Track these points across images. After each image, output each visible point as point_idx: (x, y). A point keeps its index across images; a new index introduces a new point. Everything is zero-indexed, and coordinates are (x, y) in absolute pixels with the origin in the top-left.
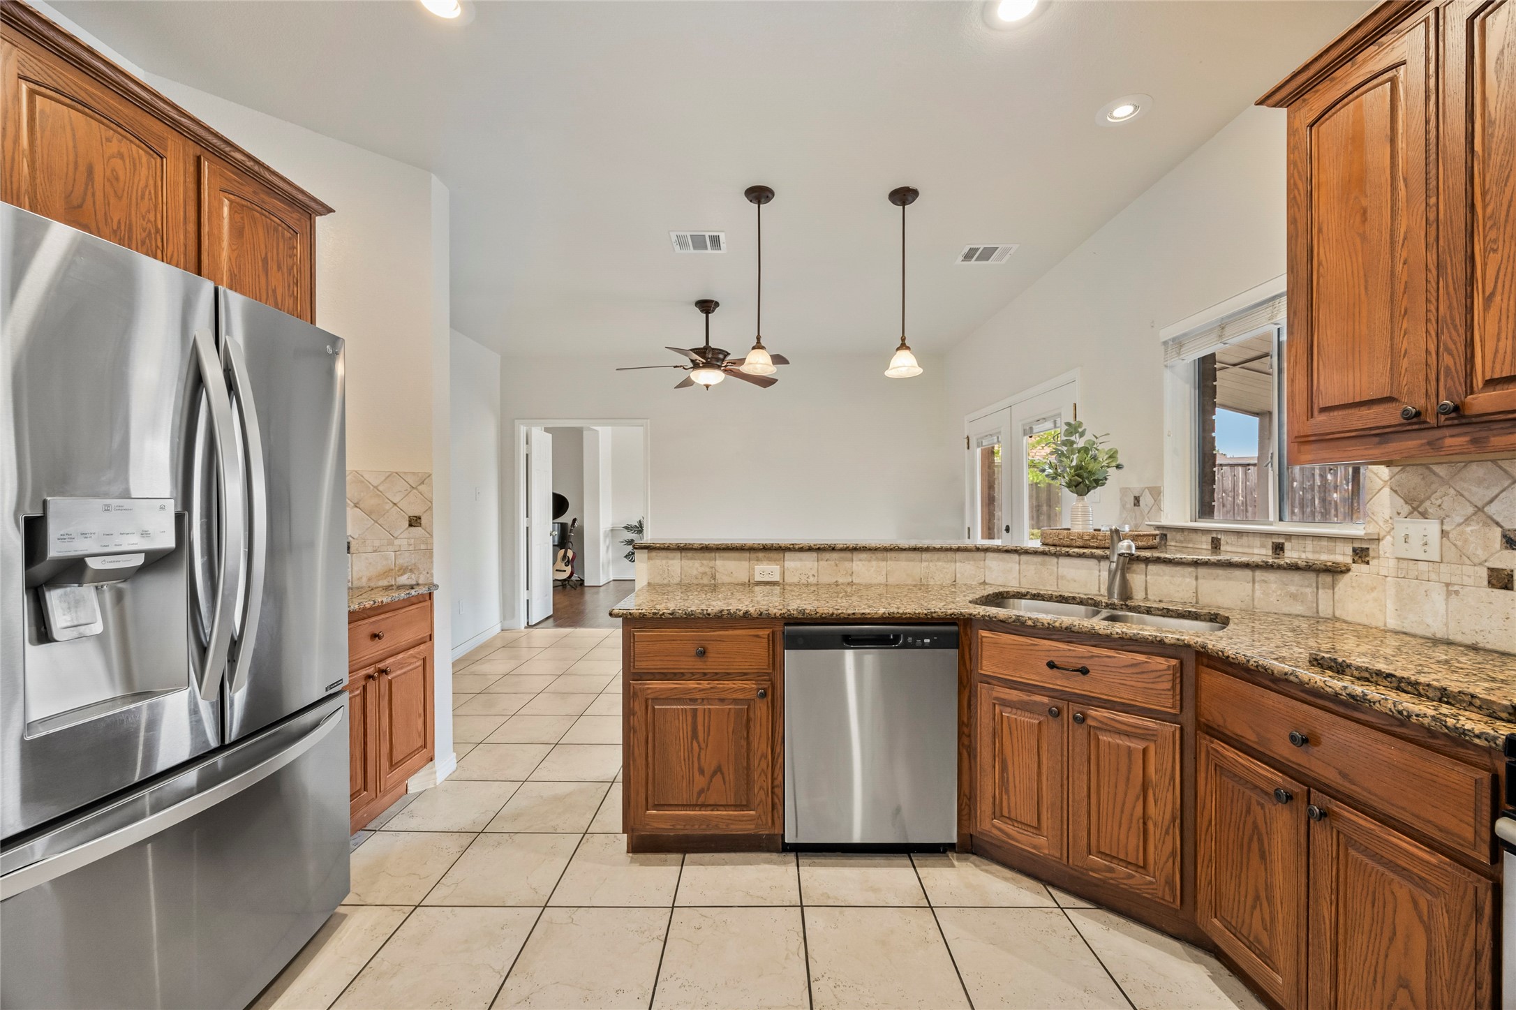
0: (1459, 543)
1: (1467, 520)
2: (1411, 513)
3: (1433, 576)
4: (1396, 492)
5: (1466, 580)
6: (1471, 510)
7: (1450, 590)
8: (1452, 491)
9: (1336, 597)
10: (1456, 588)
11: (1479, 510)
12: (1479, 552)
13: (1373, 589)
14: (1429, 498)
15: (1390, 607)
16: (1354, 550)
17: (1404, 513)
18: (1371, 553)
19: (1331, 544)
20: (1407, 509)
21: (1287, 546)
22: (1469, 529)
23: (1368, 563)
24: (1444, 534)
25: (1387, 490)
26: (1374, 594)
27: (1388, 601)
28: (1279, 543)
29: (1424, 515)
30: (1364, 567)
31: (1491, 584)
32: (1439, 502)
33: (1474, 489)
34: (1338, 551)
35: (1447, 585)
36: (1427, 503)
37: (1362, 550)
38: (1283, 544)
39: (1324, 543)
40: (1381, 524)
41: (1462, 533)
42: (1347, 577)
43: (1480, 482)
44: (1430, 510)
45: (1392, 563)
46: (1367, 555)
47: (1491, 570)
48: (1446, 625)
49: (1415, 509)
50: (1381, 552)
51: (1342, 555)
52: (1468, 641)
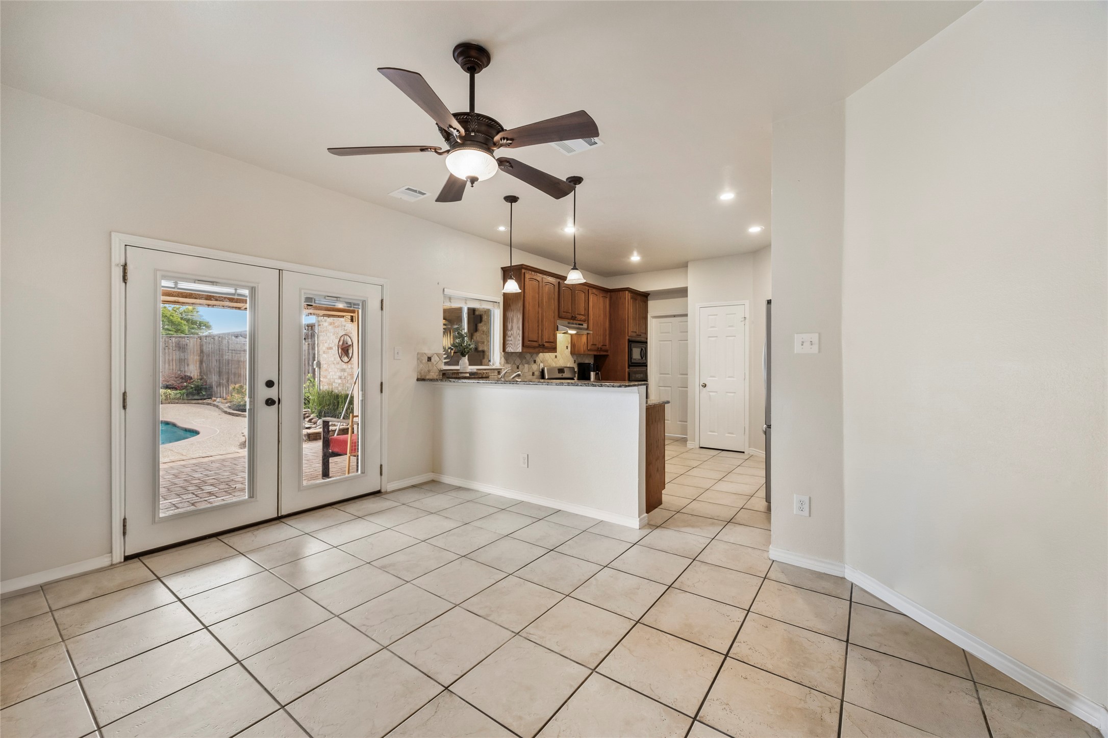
1: (513, 364)
4: (505, 358)
6: (513, 362)
14: (509, 359)
18: (501, 372)
20: (506, 362)
23: (500, 375)
24: (511, 367)
25: (503, 357)
29: (508, 363)
33: (514, 358)
37: (499, 371)
40: (502, 365)
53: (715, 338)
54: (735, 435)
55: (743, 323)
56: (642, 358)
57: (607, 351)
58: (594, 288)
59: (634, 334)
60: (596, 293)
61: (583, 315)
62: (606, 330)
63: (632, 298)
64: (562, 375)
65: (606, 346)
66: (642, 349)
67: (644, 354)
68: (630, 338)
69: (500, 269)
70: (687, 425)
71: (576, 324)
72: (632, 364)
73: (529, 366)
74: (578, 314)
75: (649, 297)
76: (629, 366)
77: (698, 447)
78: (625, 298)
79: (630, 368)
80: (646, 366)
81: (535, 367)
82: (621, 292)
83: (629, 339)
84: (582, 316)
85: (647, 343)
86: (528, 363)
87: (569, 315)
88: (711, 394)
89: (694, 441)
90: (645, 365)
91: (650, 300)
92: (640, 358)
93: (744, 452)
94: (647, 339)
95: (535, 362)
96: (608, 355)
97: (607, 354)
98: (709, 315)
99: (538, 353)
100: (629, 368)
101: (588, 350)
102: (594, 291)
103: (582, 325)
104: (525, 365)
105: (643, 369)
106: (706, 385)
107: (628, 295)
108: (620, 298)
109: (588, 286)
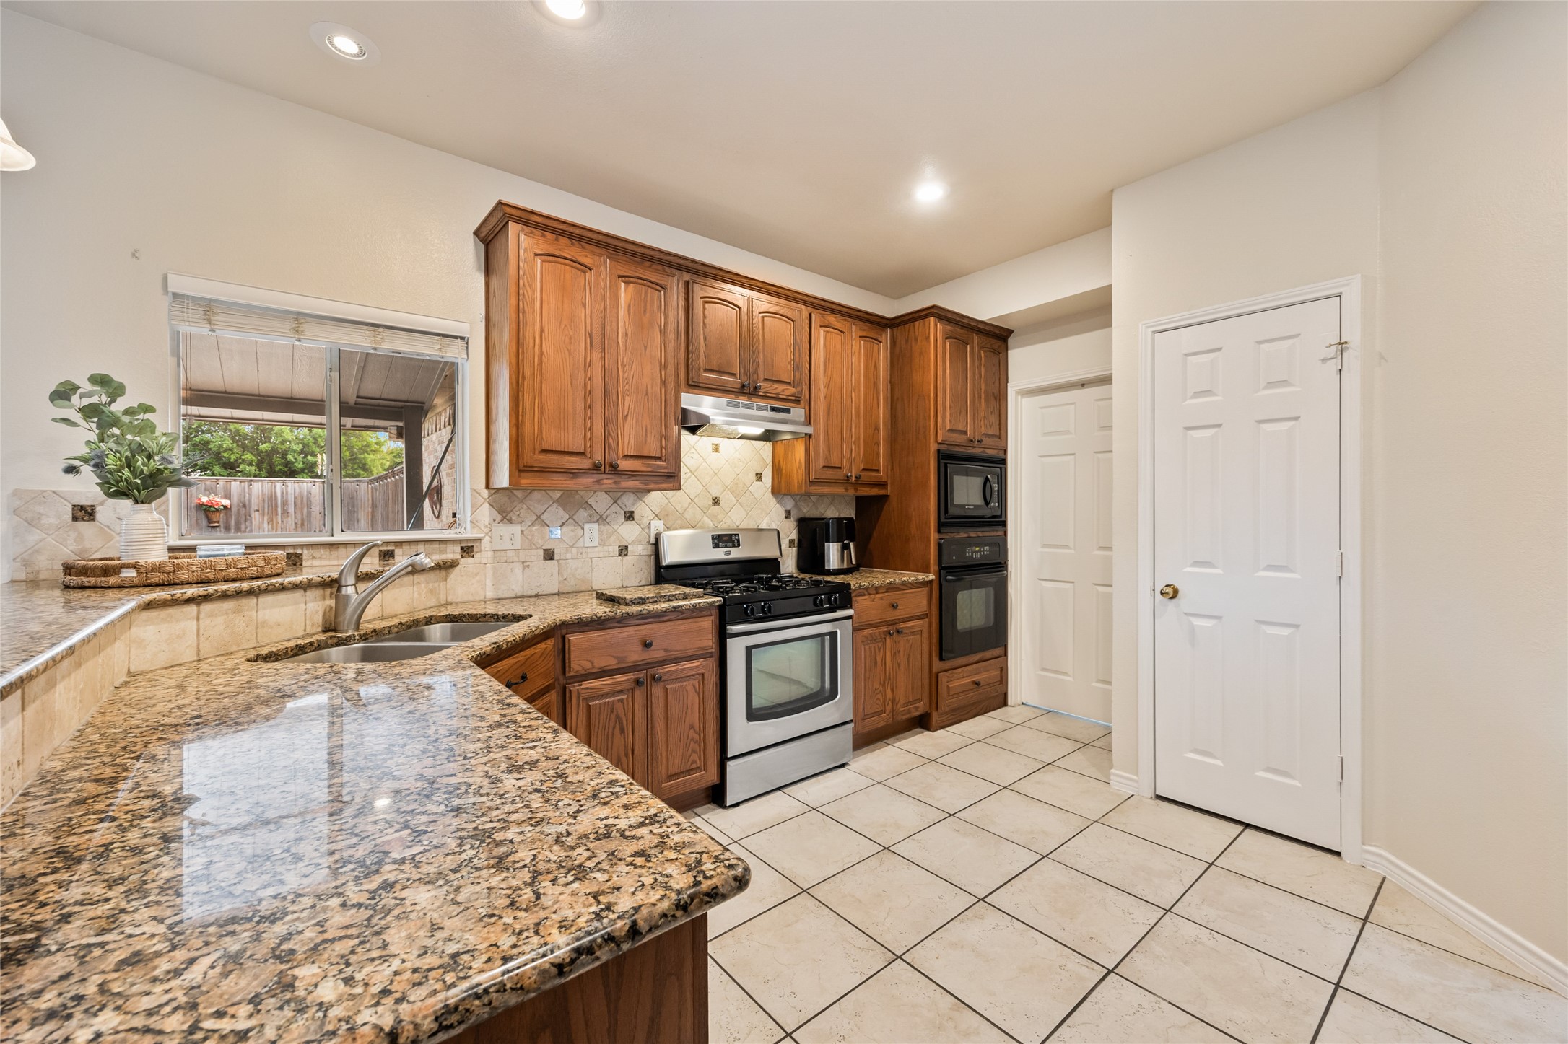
0: (530, 537)
1: (533, 524)
2: (502, 520)
3: (516, 559)
4: (492, 506)
5: (534, 558)
6: (535, 517)
7: (525, 565)
8: (525, 507)
9: (448, 586)
10: (528, 563)
11: (539, 517)
12: (540, 541)
13: (476, 575)
14: (512, 510)
15: (489, 583)
16: (462, 548)
17: (498, 520)
18: (475, 549)
19: (442, 546)
20: (500, 517)
21: (398, 552)
22: (534, 528)
23: (473, 556)
24: (522, 532)
25: (486, 505)
26: (478, 578)
27: (487, 581)
28: (389, 551)
29: (510, 521)
30: (470, 560)
31: (545, 559)
32: (518, 513)
33: (536, 505)
34: (448, 551)
35: (523, 563)
36: (512, 514)
37: (469, 548)
38: (393, 551)
39: (436, 546)
40: (482, 528)
41: (531, 531)
42: (457, 570)
43: (539, 501)
44: (514, 518)
45: (490, 554)
46: (472, 551)
47: (545, 550)
48: (523, 587)
49: (504, 517)
50: (482, 548)
51: (453, 553)
52: (533, 593)
53: (1212, 431)
54: (1296, 783)
55: (1333, 366)
56: (987, 503)
57: (883, 485)
58: (833, 311)
59: (960, 439)
60: (838, 325)
61: (789, 383)
62: (877, 429)
63: (948, 337)
64: (729, 553)
65: (878, 471)
66: (987, 479)
67: (995, 491)
68: (944, 448)
69: (472, 235)
70: (1111, 691)
71: (764, 409)
72: (950, 520)
73: (605, 528)
74: (766, 380)
75: (1010, 340)
76: (941, 526)
77: (1150, 793)
78: (928, 338)
79: (943, 530)
80: (1004, 524)
81: (629, 532)
82: (917, 323)
83: (939, 451)
84: (783, 387)
85: (1004, 461)
86: (601, 520)
87: (734, 381)
88: (1197, 622)
89: (1137, 774)
90: (999, 522)
91: (1012, 349)
92: (978, 501)
93: (1338, 854)
94: (1005, 451)
95: (630, 516)
96: (886, 497)
97: (882, 492)
98: (1187, 355)
99: (641, 492)
100: (939, 532)
101: (812, 483)
102: (832, 319)
103: (788, 411)
104: (587, 527)
105: (995, 533)
106: (1176, 592)
107: (935, 329)
108: (916, 339)
109: (806, 303)
